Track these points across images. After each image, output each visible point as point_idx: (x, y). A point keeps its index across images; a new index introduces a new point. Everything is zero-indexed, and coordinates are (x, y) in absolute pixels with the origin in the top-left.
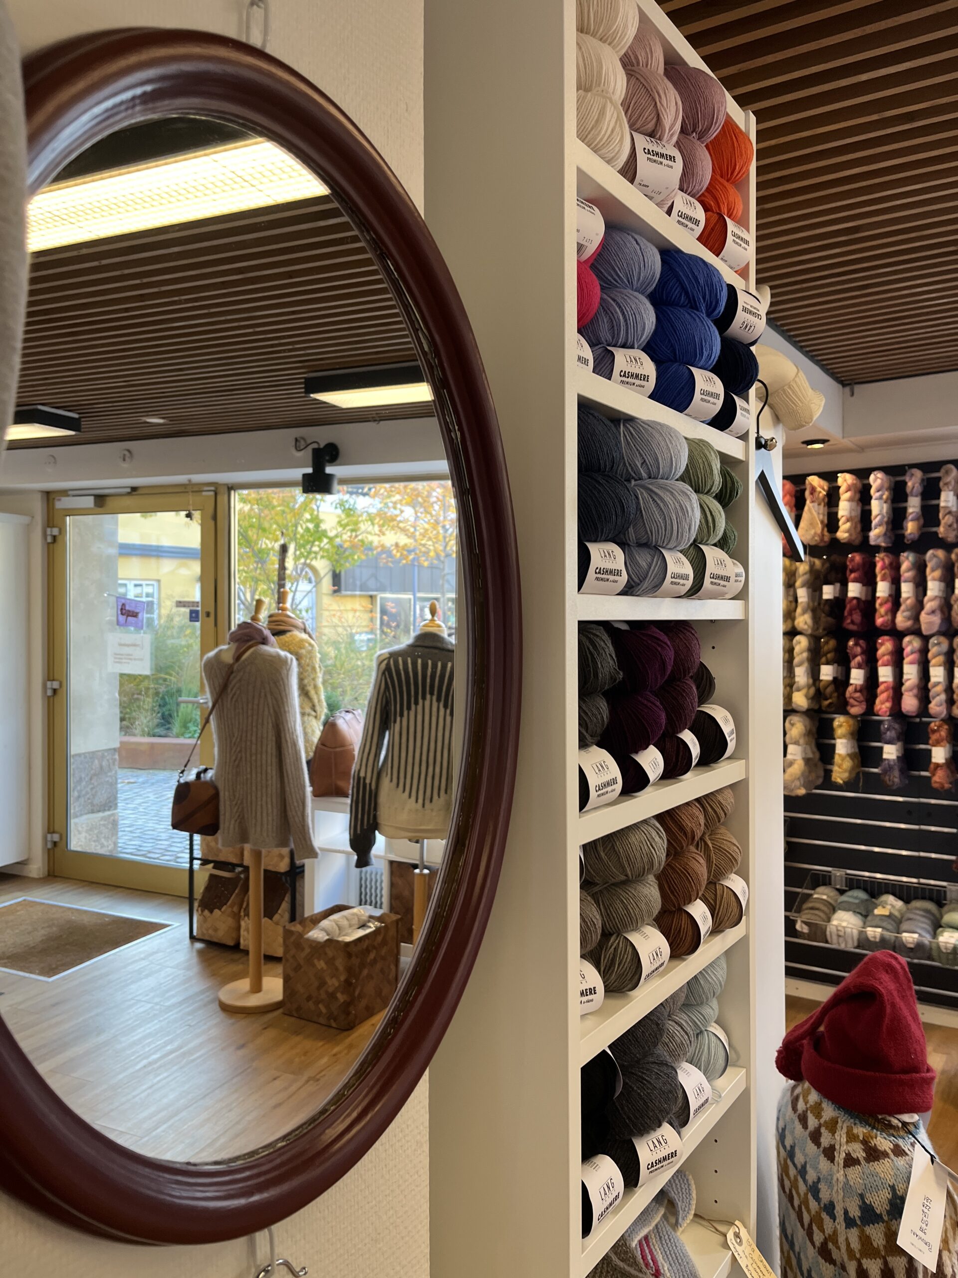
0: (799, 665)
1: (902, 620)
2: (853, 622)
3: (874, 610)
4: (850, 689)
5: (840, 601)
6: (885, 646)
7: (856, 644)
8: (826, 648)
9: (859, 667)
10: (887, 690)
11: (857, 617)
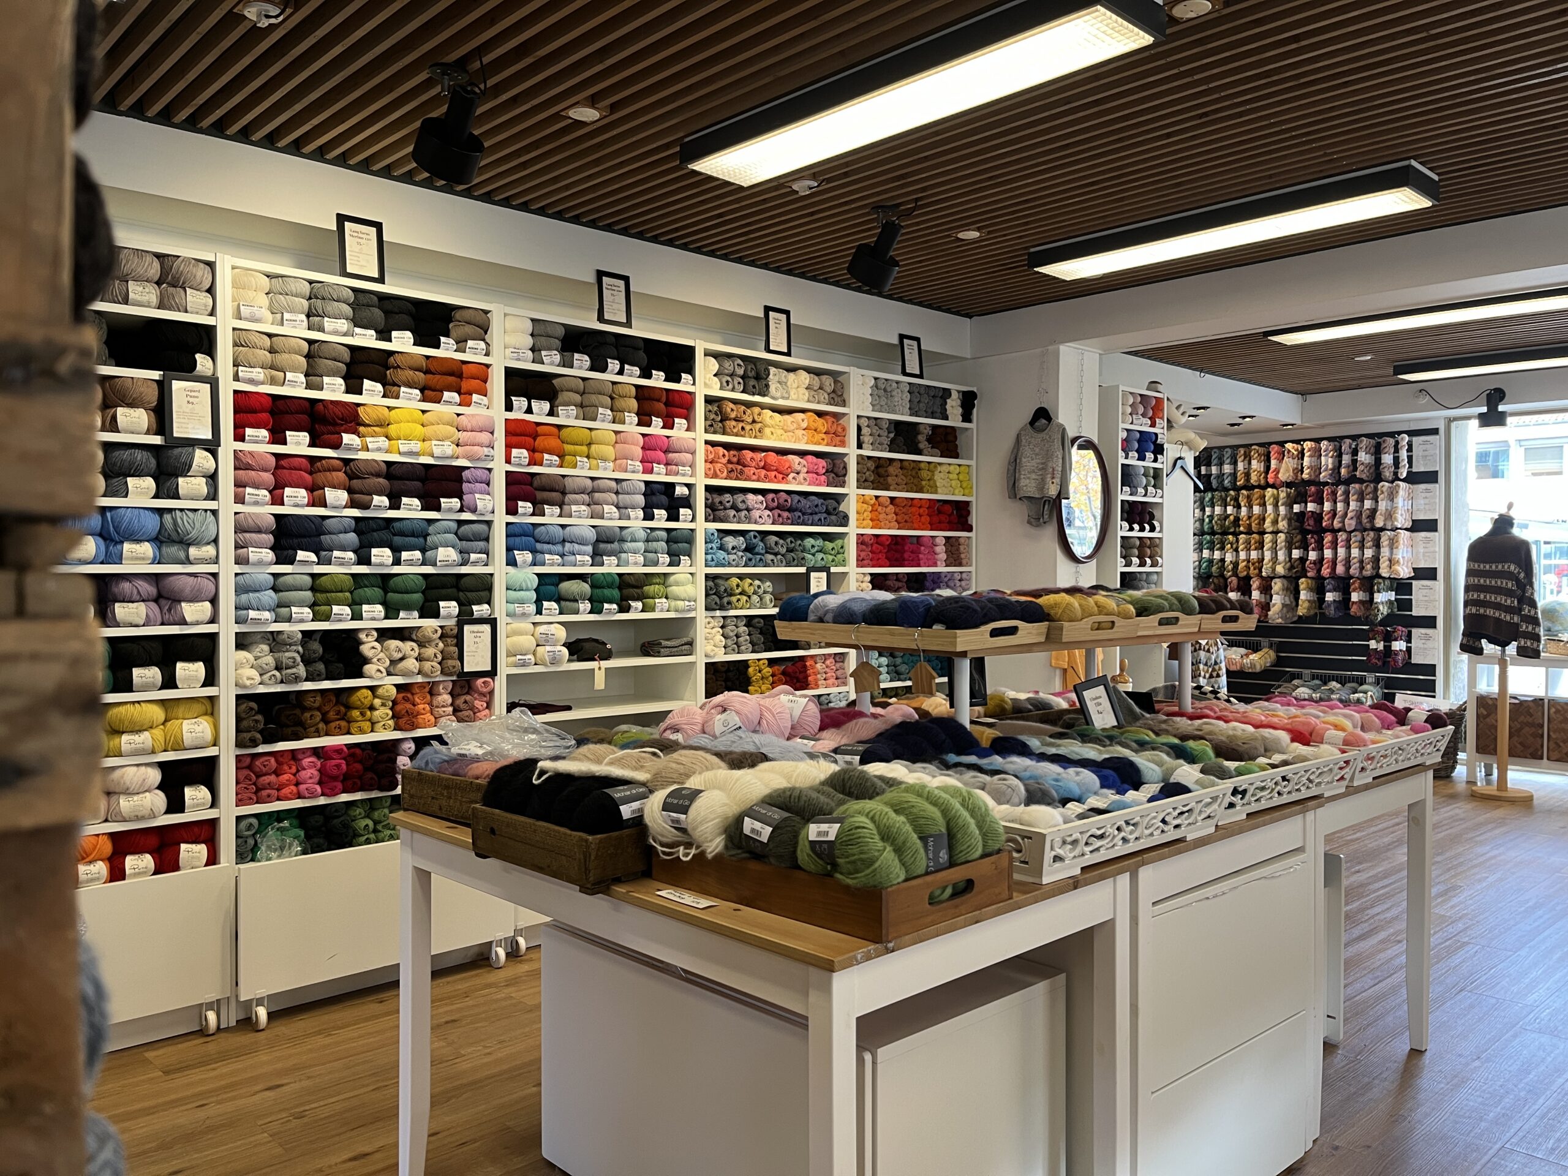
0: (1280, 549)
1: (1337, 524)
2: (1309, 525)
3: (1323, 518)
4: (1308, 562)
5: (1302, 514)
6: (1328, 538)
7: (1312, 537)
8: (1295, 540)
9: (1313, 550)
10: (1328, 562)
11: (1311, 522)
